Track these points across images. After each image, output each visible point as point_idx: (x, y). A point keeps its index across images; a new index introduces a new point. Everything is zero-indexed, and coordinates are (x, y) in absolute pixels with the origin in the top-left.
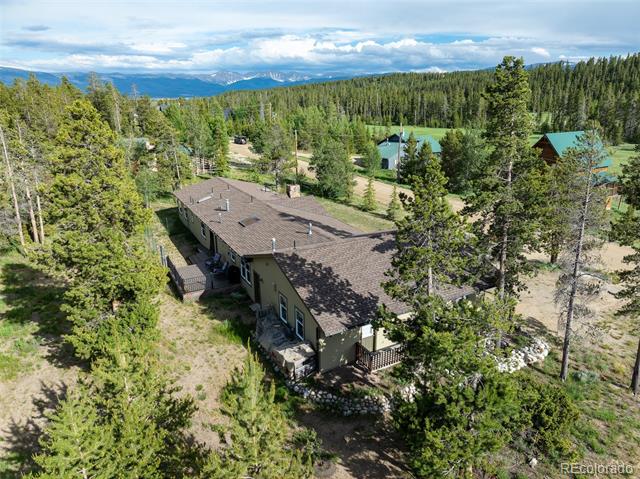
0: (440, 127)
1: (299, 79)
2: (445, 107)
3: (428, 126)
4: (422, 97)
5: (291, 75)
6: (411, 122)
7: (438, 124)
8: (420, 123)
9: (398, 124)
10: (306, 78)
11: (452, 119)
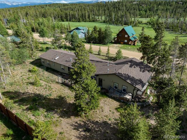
0: (76, 22)
1: (17, 4)
2: (77, 16)
3: (73, 22)
4: (69, 13)
5: (14, 2)
6: (67, 21)
7: (76, 21)
8: (70, 21)
9: (63, 21)
10: (20, 4)
11: (79, 19)
